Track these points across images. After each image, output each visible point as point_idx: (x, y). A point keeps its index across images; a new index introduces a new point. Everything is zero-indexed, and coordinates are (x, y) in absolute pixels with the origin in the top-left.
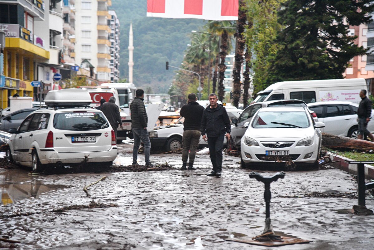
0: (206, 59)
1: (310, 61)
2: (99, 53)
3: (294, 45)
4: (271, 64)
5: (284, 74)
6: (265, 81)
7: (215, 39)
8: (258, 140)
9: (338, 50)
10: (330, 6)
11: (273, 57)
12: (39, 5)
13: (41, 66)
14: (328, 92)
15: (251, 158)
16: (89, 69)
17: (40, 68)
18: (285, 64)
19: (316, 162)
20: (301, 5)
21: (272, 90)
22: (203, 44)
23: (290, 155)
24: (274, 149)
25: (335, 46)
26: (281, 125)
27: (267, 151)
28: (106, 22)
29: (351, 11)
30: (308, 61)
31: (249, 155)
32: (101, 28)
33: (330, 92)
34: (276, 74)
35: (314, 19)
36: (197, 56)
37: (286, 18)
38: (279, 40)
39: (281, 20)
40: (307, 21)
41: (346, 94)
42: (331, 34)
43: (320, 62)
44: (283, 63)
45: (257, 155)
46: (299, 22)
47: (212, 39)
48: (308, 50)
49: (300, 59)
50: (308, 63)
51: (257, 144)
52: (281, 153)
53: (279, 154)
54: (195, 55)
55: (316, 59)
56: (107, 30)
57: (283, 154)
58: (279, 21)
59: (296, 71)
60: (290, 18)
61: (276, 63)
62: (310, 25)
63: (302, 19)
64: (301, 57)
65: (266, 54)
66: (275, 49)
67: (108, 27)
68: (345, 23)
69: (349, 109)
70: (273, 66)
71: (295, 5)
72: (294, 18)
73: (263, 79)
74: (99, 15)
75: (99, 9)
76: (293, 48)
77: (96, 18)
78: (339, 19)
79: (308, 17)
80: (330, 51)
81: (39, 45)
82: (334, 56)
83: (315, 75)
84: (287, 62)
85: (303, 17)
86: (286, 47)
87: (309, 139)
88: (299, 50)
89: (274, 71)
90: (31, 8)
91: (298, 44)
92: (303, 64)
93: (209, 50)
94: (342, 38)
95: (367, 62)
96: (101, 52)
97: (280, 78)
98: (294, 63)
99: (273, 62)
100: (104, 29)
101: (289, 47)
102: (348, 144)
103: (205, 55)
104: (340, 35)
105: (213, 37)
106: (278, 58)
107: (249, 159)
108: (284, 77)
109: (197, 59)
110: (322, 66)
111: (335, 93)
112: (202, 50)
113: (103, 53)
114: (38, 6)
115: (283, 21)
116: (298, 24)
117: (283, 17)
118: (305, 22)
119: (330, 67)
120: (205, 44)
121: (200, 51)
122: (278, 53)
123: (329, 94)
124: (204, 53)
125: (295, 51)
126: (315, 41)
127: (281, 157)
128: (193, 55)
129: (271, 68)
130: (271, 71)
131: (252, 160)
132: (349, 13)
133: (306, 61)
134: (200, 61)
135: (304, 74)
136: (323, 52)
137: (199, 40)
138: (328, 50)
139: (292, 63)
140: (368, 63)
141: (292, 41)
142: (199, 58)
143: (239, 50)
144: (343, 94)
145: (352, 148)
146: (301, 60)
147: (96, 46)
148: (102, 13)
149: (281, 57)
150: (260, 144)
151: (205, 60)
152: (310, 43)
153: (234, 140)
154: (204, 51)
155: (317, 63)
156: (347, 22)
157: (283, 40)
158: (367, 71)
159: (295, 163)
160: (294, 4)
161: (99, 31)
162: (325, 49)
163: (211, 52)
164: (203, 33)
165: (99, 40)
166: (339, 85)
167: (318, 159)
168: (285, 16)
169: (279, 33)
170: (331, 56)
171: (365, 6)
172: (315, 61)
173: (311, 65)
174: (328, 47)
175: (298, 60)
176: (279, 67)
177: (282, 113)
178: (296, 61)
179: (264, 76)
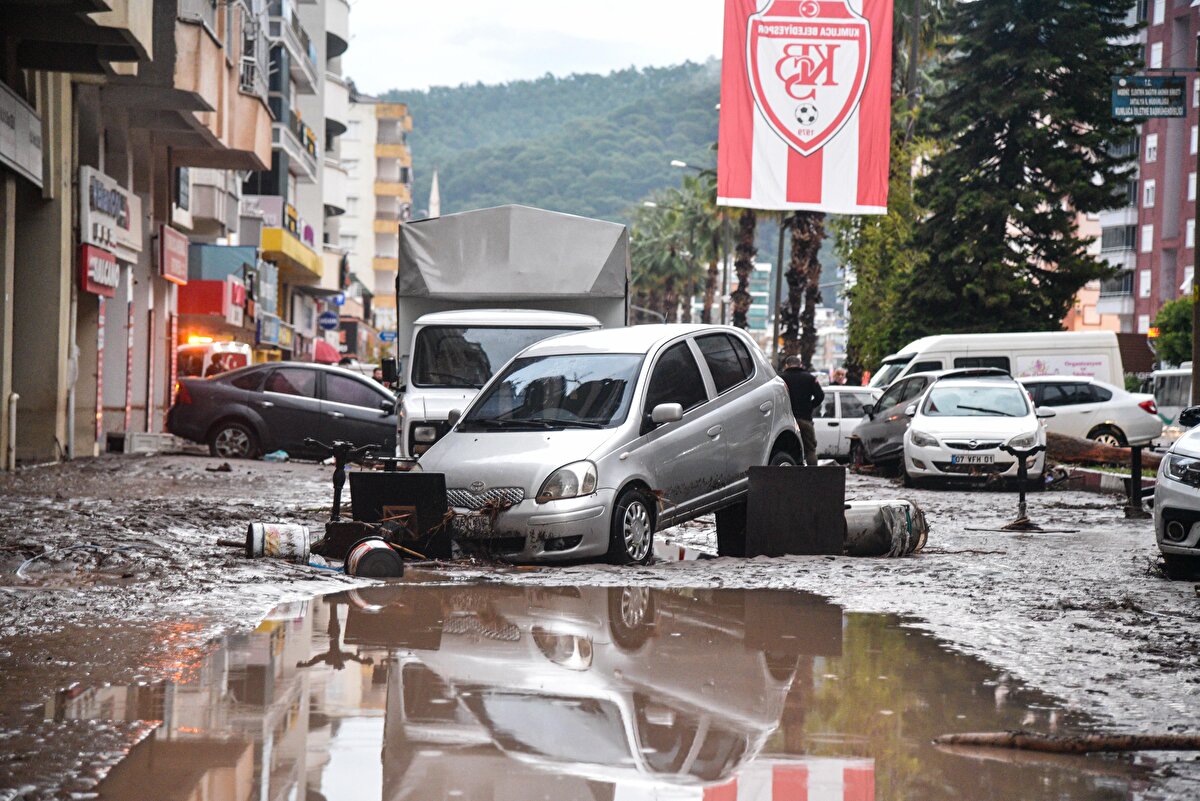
0: (680, 277)
1: (991, 292)
2: (377, 257)
3: (953, 254)
4: (899, 295)
5: (929, 319)
6: (886, 334)
7: (705, 225)
8: (937, 437)
9: (1053, 267)
10: (1032, 168)
11: (903, 281)
12: (311, 147)
13: (300, 295)
14: (1036, 359)
15: (925, 468)
16: (360, 300)
17: (297, 300)
18: (934, 297)
19: (1041, 477)
20: (969, 166)
21: (915, 354)
22: (670, 236)
23: (996, 464)
24: (966, 452)
25: (1044, 258)
26: (974, 412)
27: (953, 456)
28: (397, 175)
29: (1081, 184)
30: (986, 291)
31: (920, 464)
32: (386, 190)
33: (1042, 359)
34: (912, 319)
35: (1000, 198)
36: (655, 269)
37: (937, 194)
38: (918, 242)
39: (923, 200)
40: (984, 202)
41: (1074, 365)
42: (1036, 232)
43: (1013, 294)
44: (928, 295)
45: (936, 464)
46: (965, 203)
47: (699, 225)
48: (986, 268)
49: (969, 286)
50: (986, 296)
51: (936, 444)
52: (979, 459)
53: (975, 462)
54: (649, 265)
55: (1004, 286)
56: (401, 196)
57: (982, 461)
58: (917, 200)
59: (956, 314)
60: (946, 194)
61: (913, 293)
62: (988, 211)
63: (971, 196)
64: (970, 281)
65: (884, 274)
66: (908, 263)
67: (402, 186)
68: (1065, 206)
69: (1088, 392)
70: (904, 300)
71: (957, 167)
72: (953, 194)
73: (880, 330)
74: (380, 155)
75: (380, 140)
76: (950, 262)
77: (373, 162)
78: (1053, 199)
79: (985, 194)
80: (1034, 269)
81: (307, 243)
82: (1042, 281)
83: (1002, 322)
84: (936, 291)
85: (974, 193)
86: (934, 258)
87: (1028, 436)
88: (966, 267)
89: (906, 311)
90: (298, 155)
91: (963, 253)
92: (974, 296)
93: (687, 253)
94: (1061, 241)
95: (1101, 291)
96: (382, 254)
97: (922, 327)
98: (953, 295)
99: (905, 293)
100: (394, 194)
101: (943, 258)
102: (1093, 452)
103: (677, 265)
104: (1057, 236)
105: (699, 219)
106: (916, 284)
107: (920, 471)
108: (930, 325)
109: (654, 277)
110: (1018, 302)
111: (1051, 361)
112: (668, 254)
113: (388, 258)
114: (308, 149)
115: (928, 200)
116: (964, 208)
117: (928, 190)
118: (978, 204)
119: (1034, 306)
120: (675, 238)
121: (662, 255)
122: (915, 271)
123: (1039, 365)
124: (674, 260)
125: (956, 267)
126: (1000, 247)
127: (979, 468)
128: (645, 266)
129: (900, 304)
130: (900, 311)
131: (927, 471)
132: (1076, 186)
133: (981, 292)
134: (661, 280)
135: (976, 319)
136: (1017, 271)
137: (659, 227)
138: (1029, 266)
139: (948, 295)
140: (1104, 294)
141: (948, 246)
142: (659, 274)
143: (796, 259)
144: (1067, 364)
145: (1100, 460)
146: (969, 290)
147: (371, 237)
148: (389, 151)
149: (924, 281)
150: (942, 443)
151: (676, 280)
152: (990, 250)
153: (867, 447)
154: (673, 254)
155: (1005, 296)
156: (1072, 204)
157: (928, 241)
158: (1101, 316)
159: (1006, 477)
160: (954, 164)
161: (380, 199)
162: (1023, 264)
163: (693, 258)
164: (671, 208)
165: (378, 222)
166: (1060, 344)
167: (1044, 472)
168: (932, 189)
169: (918, 228)
170: (1036, 281)
171: (1112, 172)
172: (1001, 292)
173: (992, 300)
174: (1030, 260)
175: (964, 290)
176: (919, 303)
177: (976, 390)
178: (959, 292)
179: (881, 323)
